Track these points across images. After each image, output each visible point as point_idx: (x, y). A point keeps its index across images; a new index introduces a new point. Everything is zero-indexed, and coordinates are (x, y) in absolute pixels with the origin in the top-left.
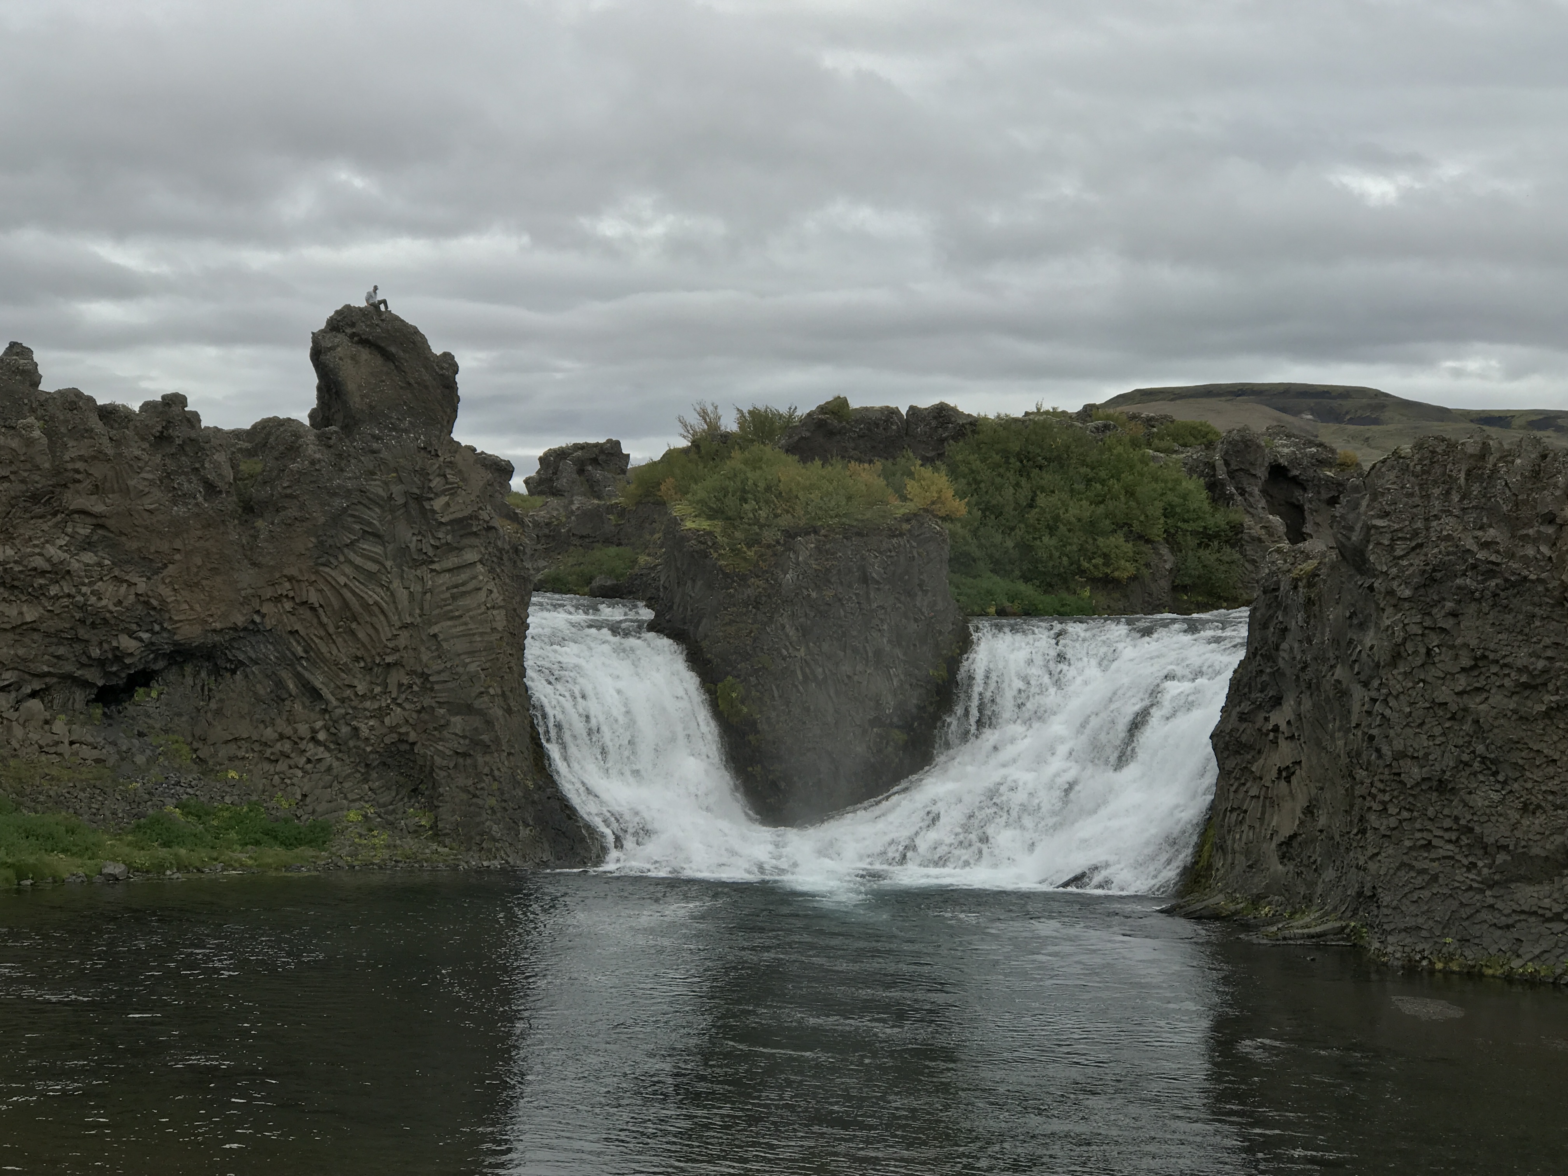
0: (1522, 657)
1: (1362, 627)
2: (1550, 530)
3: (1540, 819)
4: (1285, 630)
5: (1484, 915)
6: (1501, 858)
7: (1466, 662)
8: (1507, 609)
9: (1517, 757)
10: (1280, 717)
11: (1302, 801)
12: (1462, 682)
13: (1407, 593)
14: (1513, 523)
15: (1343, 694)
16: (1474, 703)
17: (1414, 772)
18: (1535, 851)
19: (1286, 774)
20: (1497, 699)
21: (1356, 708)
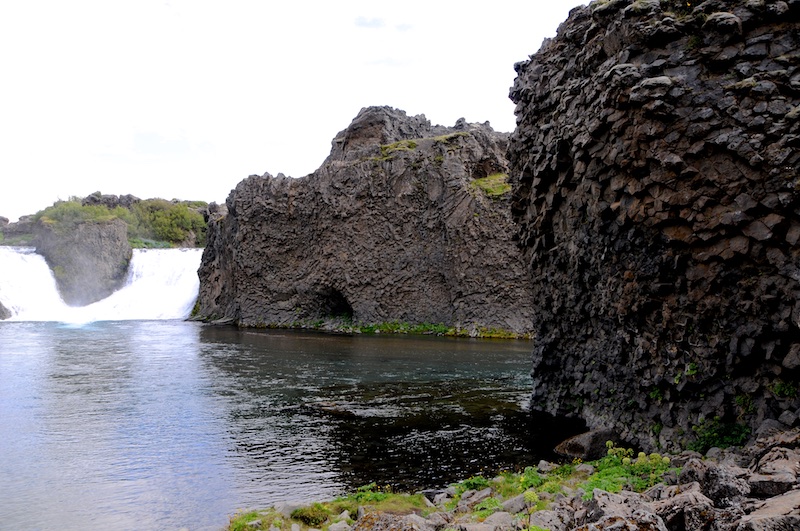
0: (279, 236)
1: (236, 232)
2: (286, 199)
3: (285, 282)
4: (215, 237)
5: (271, 311)
6: (275, 294)
7: (264, 238)
8: (275, 222)
9: (278, 265)
10: (215, 263)
11: (221, 286)
12: (263, 245)
13: (247, 220)
14: (276, 197)
15: (231, 252)
16: (265, 250)
17: (251, 272)
18: (284, 291)
19: (217, 279)
20: (273, 249)
21: (234, 255)
